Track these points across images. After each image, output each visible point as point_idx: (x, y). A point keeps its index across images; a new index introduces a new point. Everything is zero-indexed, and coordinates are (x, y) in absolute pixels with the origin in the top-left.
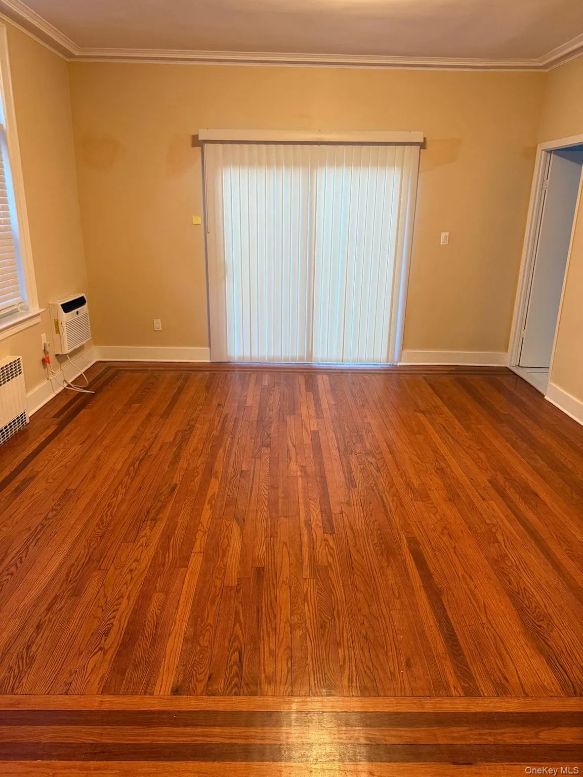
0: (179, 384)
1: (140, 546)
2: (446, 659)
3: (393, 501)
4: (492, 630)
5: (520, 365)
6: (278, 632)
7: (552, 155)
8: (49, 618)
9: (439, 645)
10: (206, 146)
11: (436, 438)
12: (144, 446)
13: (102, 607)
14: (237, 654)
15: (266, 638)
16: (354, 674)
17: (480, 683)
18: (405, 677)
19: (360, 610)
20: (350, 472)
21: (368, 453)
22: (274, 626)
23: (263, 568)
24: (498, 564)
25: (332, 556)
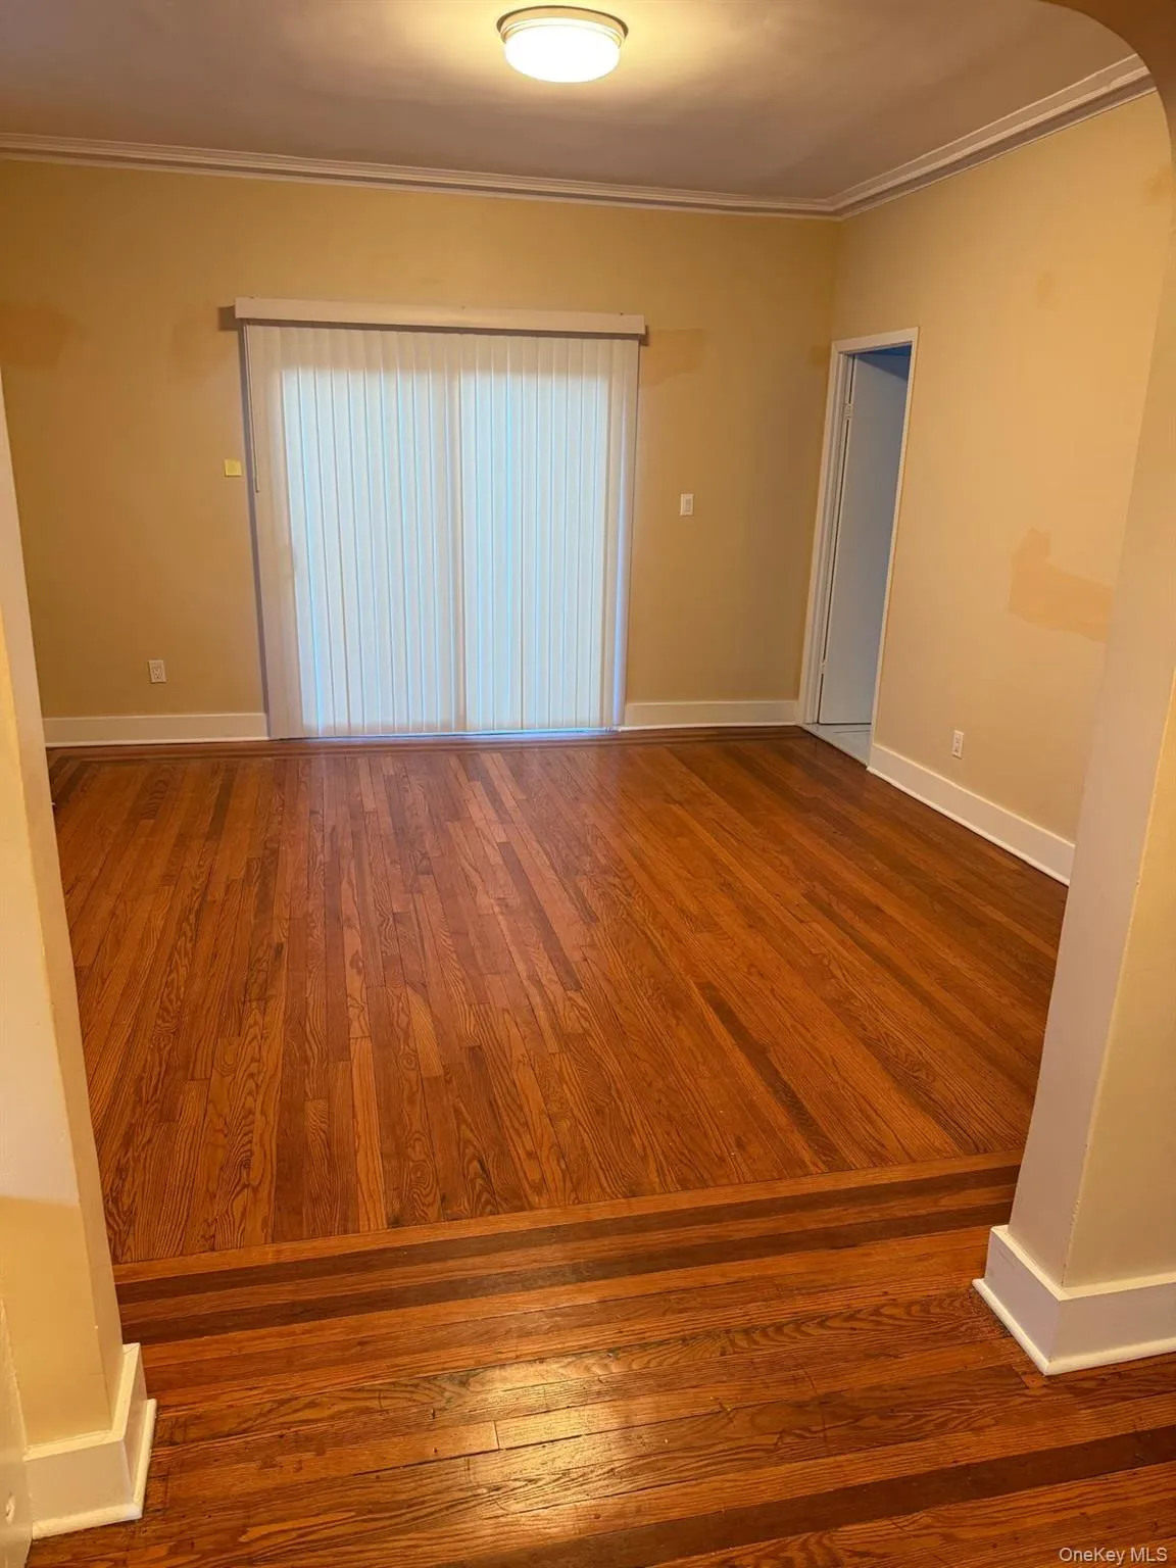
0: (218, 782)
1: (252, 1040)
2: (792, 1132)
3: (663, 935)
4: (850, 1089)
5: (821, 721)
6: (531, 1126)
7: (856, 360)
8: (133, 1156)
9: (780, 1117)
10: (249, 329)
11: (709, 840)
12: (193, 888)
13: (222, 1131)
14: (475, 1163)
15: (515, 1138)
16: (664, 1164)
17: (845, 1152)
18: (739, 1159)
19: (650, 1085)
20: (584, 901)
21: (605, 871)
22: (522, 1120)
23: (480, 1047)
24: (841, 1006)
25: (586, 1019)
